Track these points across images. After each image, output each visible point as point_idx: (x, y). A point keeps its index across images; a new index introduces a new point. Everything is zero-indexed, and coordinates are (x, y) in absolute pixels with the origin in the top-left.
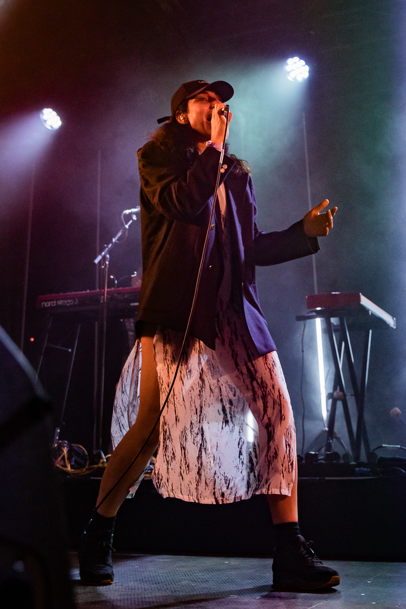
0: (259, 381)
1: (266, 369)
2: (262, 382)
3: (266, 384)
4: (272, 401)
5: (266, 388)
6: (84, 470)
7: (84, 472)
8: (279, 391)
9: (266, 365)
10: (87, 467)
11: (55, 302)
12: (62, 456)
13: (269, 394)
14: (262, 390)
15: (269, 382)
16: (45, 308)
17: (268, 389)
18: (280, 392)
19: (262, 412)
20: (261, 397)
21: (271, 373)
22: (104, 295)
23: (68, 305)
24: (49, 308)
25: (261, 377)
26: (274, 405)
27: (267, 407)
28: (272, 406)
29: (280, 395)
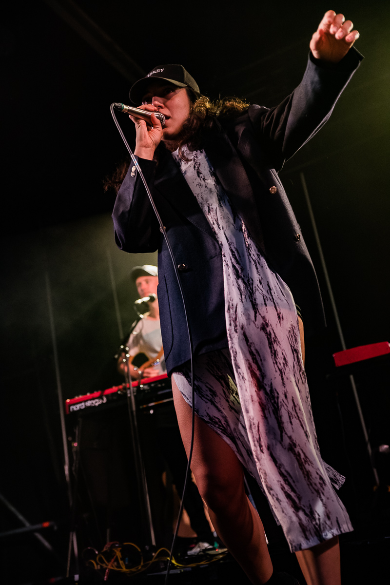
0: (268, 389)
1: (276, 371)
2: (272, 390)
3: (278, 393)
4: (287, 414)
5: (278, 398)
6: (140, 568)
7: (140, 570)
8: (293, 400)
9: (276, 365)
10: (142, 564)
11: (83, 404)
12: (115, 557)
13: (282, 405)
14: (273, 401)
15: (280, 390)
16: (74, 412)
17: (280, 400)
18: (295, 401)
19: (278, 432)
20: (273, 411)
21: (282, 376)
22: (129, 388)
23: (97, 404)
24: (78, 411)
25: (270, 384)
26: (290, 419)
27: (283, 423)
28: (289, 420)
29: (295, 406)
